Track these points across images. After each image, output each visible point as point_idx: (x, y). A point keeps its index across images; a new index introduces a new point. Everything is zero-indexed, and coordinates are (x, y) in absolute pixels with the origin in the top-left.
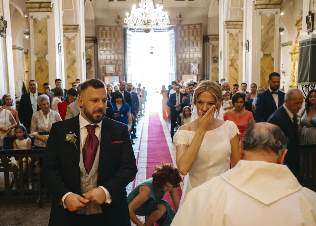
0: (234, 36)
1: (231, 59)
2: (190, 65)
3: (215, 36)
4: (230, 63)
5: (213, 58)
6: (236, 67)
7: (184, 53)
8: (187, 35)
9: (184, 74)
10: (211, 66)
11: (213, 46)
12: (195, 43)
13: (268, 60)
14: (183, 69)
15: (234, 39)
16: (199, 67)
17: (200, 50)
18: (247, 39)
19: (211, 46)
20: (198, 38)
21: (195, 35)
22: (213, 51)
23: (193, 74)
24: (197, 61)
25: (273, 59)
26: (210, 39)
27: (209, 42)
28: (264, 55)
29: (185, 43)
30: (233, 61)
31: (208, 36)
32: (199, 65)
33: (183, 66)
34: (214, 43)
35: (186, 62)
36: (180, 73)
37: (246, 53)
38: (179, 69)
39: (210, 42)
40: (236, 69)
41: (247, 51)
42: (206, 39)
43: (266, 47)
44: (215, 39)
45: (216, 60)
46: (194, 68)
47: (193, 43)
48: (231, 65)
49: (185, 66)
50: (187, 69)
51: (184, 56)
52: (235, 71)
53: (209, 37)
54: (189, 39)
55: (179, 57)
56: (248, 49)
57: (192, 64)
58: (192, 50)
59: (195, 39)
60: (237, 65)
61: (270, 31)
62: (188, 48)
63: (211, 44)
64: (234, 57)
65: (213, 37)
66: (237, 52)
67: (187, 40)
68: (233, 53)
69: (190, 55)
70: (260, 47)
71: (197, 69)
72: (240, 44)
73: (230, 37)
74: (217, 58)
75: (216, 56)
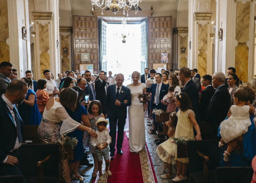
0: (203, 27)
1: (200, 48)
2: (160, 54)
3: (184, 29)
4: (199, 52)
5: (182, 48)
6: (204, 57)
7: (155, 43)
8: (158, 26)
9: (154, 63)
10: (180, 56)
11: (181, 37)
12: (165, 34)
13: (243, 48)
14: (154, 58)
15: (203, 30)
16: (168, 57)
17: (170, 40)
18: (220, 27)
19: (179, 38)
20: (168, 30)
21: (165, 26)
22: (181, 42)
23: (163, 63)
24: (167, 51)
25: (248, 48)
26: (179, 31)
27: (177, 33)
28: (239, 43)
29: (156, 34)
30: (202, 51)
31: (177, 28)
32: (168, 54)
33: (154, 55)
34: (183, 35)
35: (157, 51)
36: (151, 61)
37: (218, 42)
38: (150, 57)
39: (179, 34)
40: (204, 59)
41: (221, 39)
42: (175, 31)
43: (241, 35)
44: (183, 31)
45: (184, 51)
46: (165, 57)
47: (163, 34)
48: (200, 55)
49: (156, 55)
50: (158, 58)
51: (155, 46)
52: (204, 60)
53: (178, 29)
54: (160, 30)
55: (151, 47)
56: (221, 37)
57: (162, 54)
58: (162, 41)
59: (165, 30)
60: (206, 55)
61: (245, 20)
62: (158, 39)
63: (180, 35)
64: (202, 47)
65: (181, 29)
66: (206, 42)
67: (158, 31)
68: (202, 43)
69: (160, 44)
70: (235, 36)
71: (167, 58)
72: (209, 35)
73: (199, 28)
74: (185, 48)
75: (184, 47)
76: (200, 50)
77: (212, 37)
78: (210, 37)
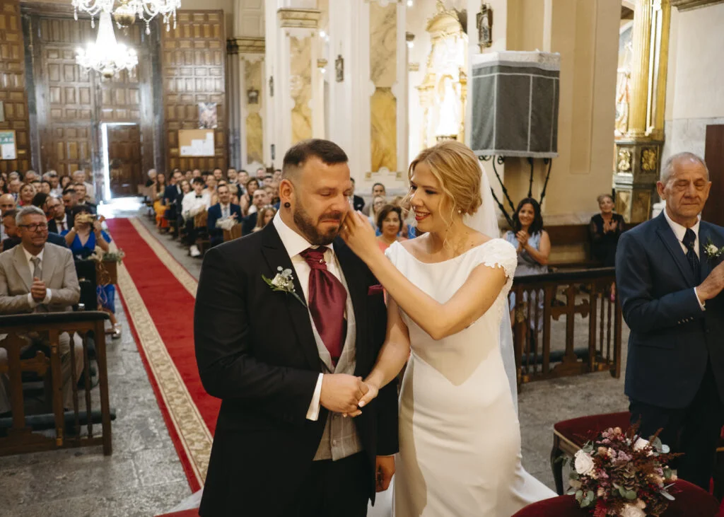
0: (301, 44)
1: (295, 94)
2: (197, 107)
3: (252, 42)
4: (292, 104)
5: (250, 91)
6: (306, 114)
7: (184, 77)
8: (187, 35)
9: (182, 127)
10: (245, 110)
11: (248, 64)
12: (207, 56)
13: (385, 98)
14: (181, 116)
15: (300, 52)
16: (218, 112)
17: (220, 71)
18: (339, 53)
19: (242, 65)
20: (215, 45)
21: (207, 36)
22: (247, 76)
23: (206, 127)
24: (214, 98)
25: (395, 99)
26: (240, 48)
27: (237, 53)
28: (378, 89)
29: (184, 54)
30: (299, 101)
31: (235, 40)
32: (218, 106)
33: (181, 109)
34: (252, 57)
35: (187, 98)
36: (174, 125)
37: (335, 83)
38: (171, 115)
39: (241, 54)
40: (306, 119)
41: (340, 78)
42: (231, 47)
43: (381, 72)
44: (251, 48)
45: (254, 96)
46: (208, 114)
47: (203, 55)
48: (296, 109)
49: (186, 109)
50: (191, 117)
51: (181, 85)
52: (305, 123)
53: (239, 43)
54: (193, 45)
55: (171, 87)
56: (340, 74)
57: (202, 105)
58: (200, 72)
59: (207, 45)
60: (309, 110)
61: (387, 39)
62: (189, 66)
63: (243, 58)
64: (301, 91)
65: (247, 43)
66: (308, 80)
67: (188, 47)
68: (300, 83)
69: (196, 82)
70: (368, 72)
71: (215, 117)
72: (314, 63)
73: (292, 46)
74: (257, 92)
75: (256, 89)
76: (296, 98)
77: (322, 67)
78: (319, 67)
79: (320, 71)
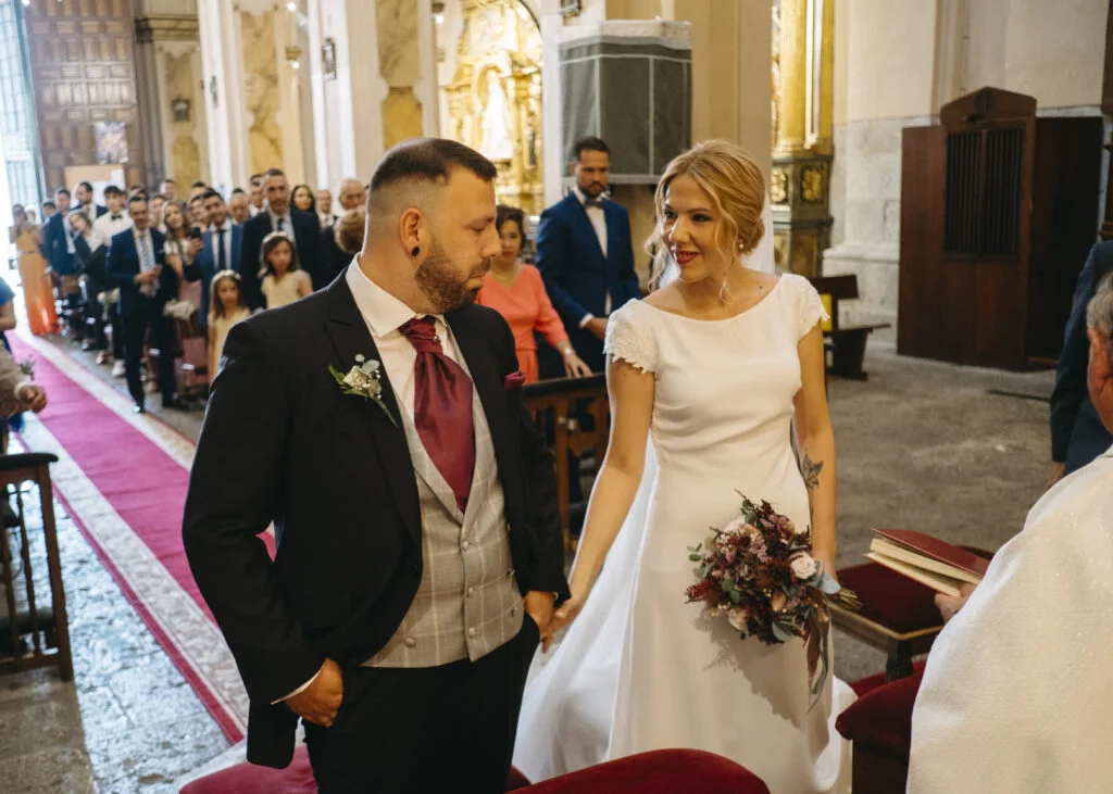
0: (259, 23)
1: (254, 104)
2: (92, 130)
3: (174, 22)
4: (250, 120)
5: (175, 102)
6: (273, 134)
7: (68, 81)
8: (68, 12)
9: (70, 162)
10: (169, 133)
11: (169, 56)
12: (104, 46)
13: (405, 105)
14: (67, 143)
15: (258, 35)
16: (128, 138)
17: (128, 71)
18: (327, 34)
19: (160, 60)
20: (115, 27)
21: (101, 13)
22: (170, 78)
23: (109, 161)
24: (120, 115)
25: (419, 106)
26: (156, 33)
27: (151, 41)
28: (393, 90)
29: (64, 44)
30: (262, 114)
31: (146, 20)
32: (127, 127)
33: (66, 131)
34: (176, 47)
35: (75, 115)
36: (57, 159)
37: (324, 82)
38: (51, 143)
39: (157, 44)
40: (273, 142)
41: (331, 75)
42: (142, 31)
43: (396, 62)
44: (173, 33)
45: (184, 111)
46: (112, 140)
47: (97, 45)
48: (257, 128)
49: (75, 131)
50: (84, 144)
51: (64, 94)
52: (272, 149)
53: (153, 24)
54: (79, 28)
55: (47, 96)
56: (330, 67)
57: (101, 126)
58: (95, 72)
59: (103, 28)
60: (277, 128)
61: (403, 11)
62: (77, 64)
63: (161, 49)
64: (263, 98)
65: (165, 24)
66: (273, 80)
67: (70, 31)
68: (260, 85)
69: (88, 89)
70: (375, 64)
71: (123, 145)
72: (281, 54)
73: (243, 28)
74: (188, 102)
75: (185, 97)
76: (256, 110)
77: (294, 59)
78: (289, 58)
79: (290, 66)
